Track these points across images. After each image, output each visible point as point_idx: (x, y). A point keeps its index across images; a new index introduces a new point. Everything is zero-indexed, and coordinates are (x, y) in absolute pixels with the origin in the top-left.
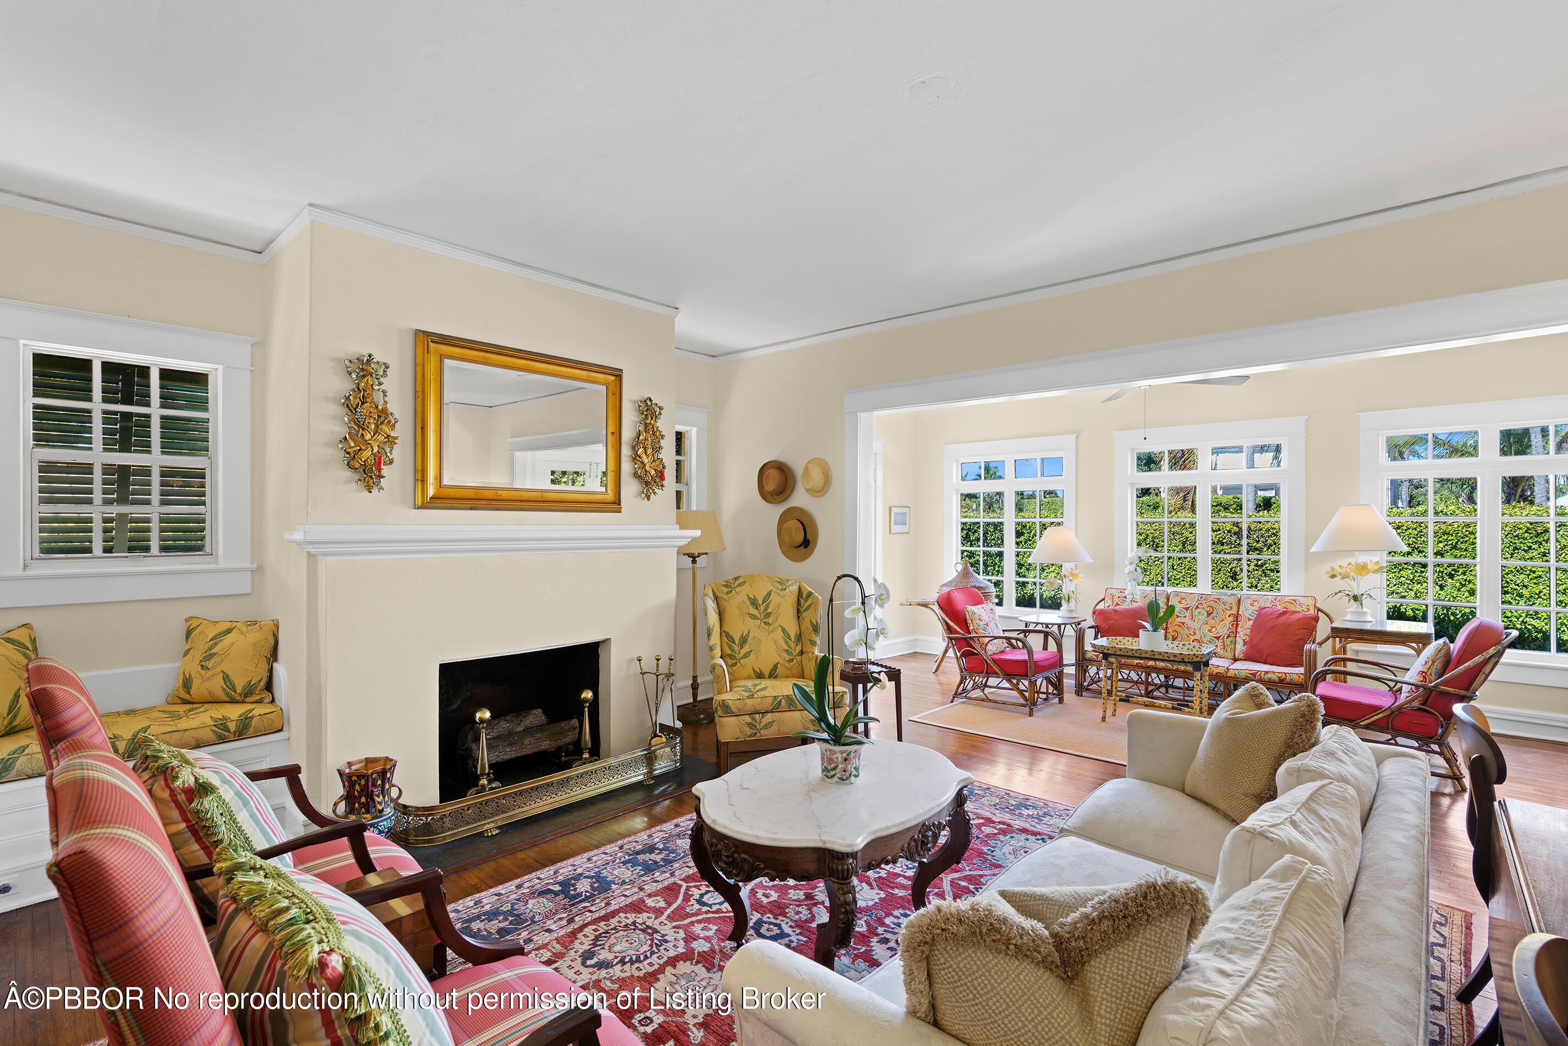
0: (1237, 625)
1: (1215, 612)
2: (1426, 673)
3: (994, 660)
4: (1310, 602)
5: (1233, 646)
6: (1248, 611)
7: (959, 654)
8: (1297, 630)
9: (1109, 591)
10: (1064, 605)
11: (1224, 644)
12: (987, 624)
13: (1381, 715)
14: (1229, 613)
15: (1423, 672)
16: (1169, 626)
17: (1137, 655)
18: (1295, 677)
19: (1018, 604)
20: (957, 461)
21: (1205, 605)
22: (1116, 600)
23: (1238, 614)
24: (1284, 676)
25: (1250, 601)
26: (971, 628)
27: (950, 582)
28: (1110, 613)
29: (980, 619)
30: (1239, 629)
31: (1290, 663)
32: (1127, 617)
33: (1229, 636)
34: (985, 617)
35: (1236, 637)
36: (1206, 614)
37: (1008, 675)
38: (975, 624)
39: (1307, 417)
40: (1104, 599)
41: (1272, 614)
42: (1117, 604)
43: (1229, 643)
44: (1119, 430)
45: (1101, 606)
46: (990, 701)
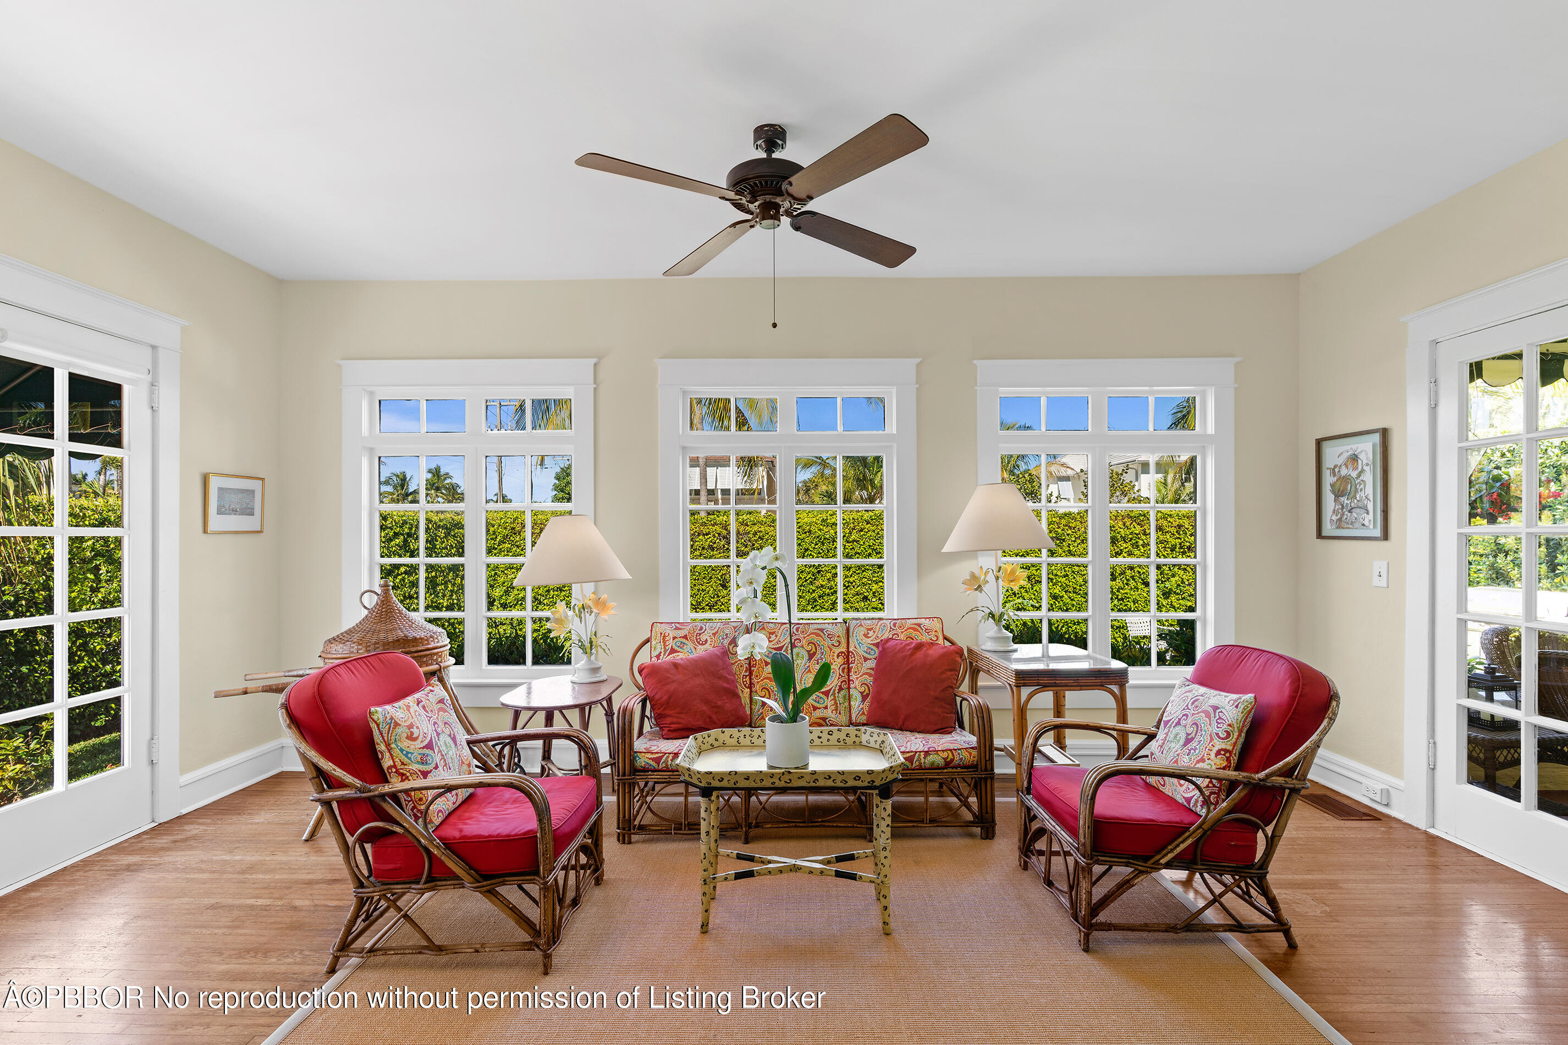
0: (849, 670)
1: (819, 652)
2: (1230, 752)
3: (449, 845)
4: (936, 625)
5: (847, 704)
6: (862, 645)
7: (350, 840)
8: (943, 673)
9: (658, 628)
10: (580, 661)
11: (836, 704)
12: (430, 746)
13: (1189, 841)
14: (837, 651)
15: (1226, 751)
16: (755, 681)
17: (782, 784)
18: (965, 754)
19: (493, 660)
20: (371, 394)
21: (804, 642)
22: (671, 643)
23: (848, 652)
24: (951, 756)
25: (862, 631)
26: (387, 763)
27: (349, 632)
28: (667, 671)
29: (411, 738)
30: (853, 677)
31: (939, 727)
32: (696, 675)
33: (841, 689)
34: (425, 728)
35: (849, 688)
36: (806, 657)
37: (486, 877)
38: (396, 752)
39: (920, 359)
40: (648, 641)
41: (902, 650)
42: (673, 651)
43: (842, 700)
44: (665, 357)
45: (644, 658)
46: (440, 949)
